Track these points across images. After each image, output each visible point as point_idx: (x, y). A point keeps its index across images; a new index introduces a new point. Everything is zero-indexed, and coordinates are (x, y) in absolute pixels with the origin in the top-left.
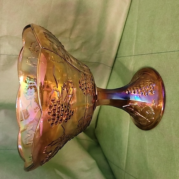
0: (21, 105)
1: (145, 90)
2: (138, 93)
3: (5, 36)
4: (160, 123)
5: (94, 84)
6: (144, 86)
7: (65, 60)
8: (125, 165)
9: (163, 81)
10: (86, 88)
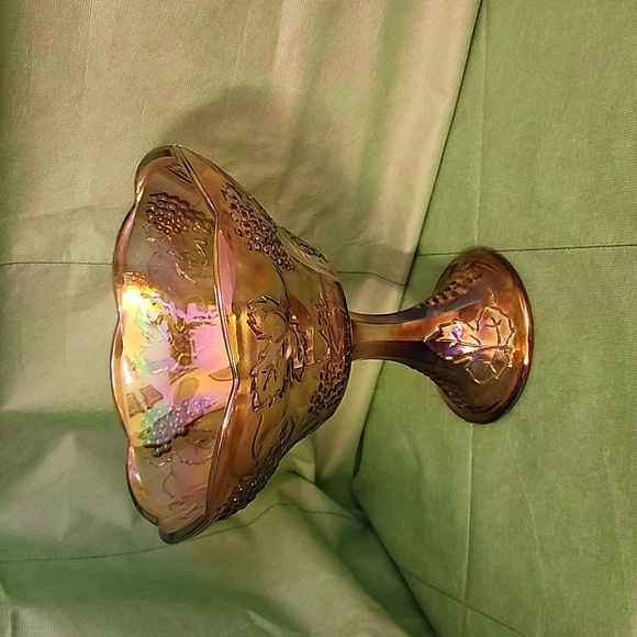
3: (84, 208)
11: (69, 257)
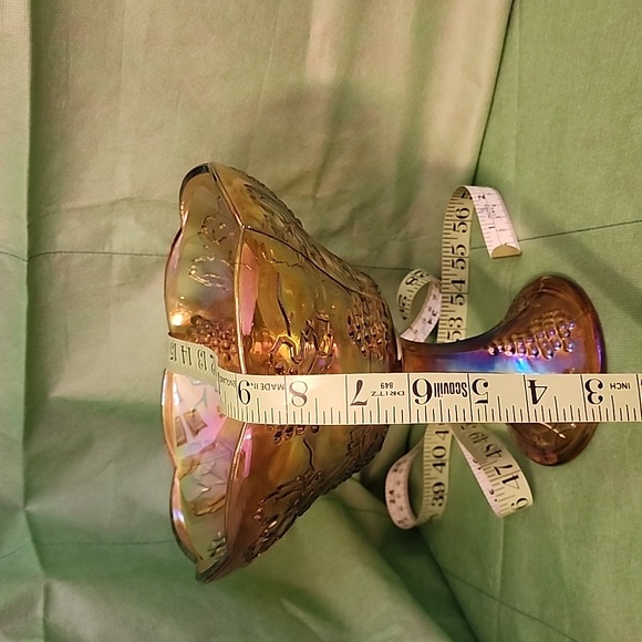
0: (176, 397)
1: (545, 341)
2: (525, 353)
3: (124, 200)
4: (594, 439)
5: (390, 327)
6: (541, 330)
7: (307, 259)
8: (499, 581)
9: (597, 315)
10: (367, 338)
11: (111, 247)
